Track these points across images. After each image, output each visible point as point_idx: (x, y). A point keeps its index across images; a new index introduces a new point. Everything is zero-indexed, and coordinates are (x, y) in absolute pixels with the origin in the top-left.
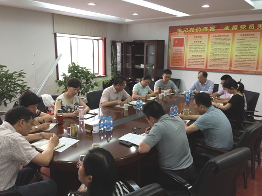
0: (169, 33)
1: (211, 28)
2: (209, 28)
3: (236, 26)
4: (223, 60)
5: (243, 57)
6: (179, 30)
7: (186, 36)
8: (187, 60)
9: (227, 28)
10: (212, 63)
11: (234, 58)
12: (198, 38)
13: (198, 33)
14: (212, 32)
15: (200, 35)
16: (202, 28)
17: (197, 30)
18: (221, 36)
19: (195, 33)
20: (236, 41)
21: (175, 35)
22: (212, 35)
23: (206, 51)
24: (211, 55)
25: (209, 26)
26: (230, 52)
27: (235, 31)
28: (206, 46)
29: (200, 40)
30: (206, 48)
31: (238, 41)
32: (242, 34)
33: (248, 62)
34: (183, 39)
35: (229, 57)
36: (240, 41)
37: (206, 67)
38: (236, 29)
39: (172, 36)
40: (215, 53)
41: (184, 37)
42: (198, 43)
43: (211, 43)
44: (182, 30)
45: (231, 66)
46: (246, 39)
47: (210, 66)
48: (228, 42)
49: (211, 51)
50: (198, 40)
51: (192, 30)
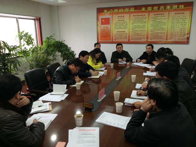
0: (97, 13)
1: (131, 9)
2: (130, 9)
3: (150, 7)
4: (142, 34)
5: (156, 31)
6: (105, 11)
7: (111, 16)
8: (114, 36)
9: (143, 9)
10: (133, 37)
11: (150, 33)
12: (121, 17)
13: (121, 13)
14: (132, 12)
15: (123, 15)
16: (124, 9)
17: (120, 11)
18: (139, 16)
19: (118, 13)
20: (151, 19)
21: (102, 15)
22: (132, 15)
23: (128, 28)
24: (132, 30)
25: (129, 7)
26: (146, 28)
27: (149, 12)
28: (128, 24)
29: (123, 19)
30: (128, 25)
31: (152, 19)
32: (155, 13)
33: (160, 35)
34: (109, 18)
35: (146, 32)
36: (153, 19)
37: (129, 40)
38: (150, 9)
39: (99, 16)
40: (135, 29)
41: (110, 17)
42: (121, 21)
43: (131, 21)
44: (108, 11)
45: (147, 38)
46: (158, 18)
47: (132, 39)
48: (144, 20)
49: (132, 28)
50: (121, 19)
51: (116, 11)
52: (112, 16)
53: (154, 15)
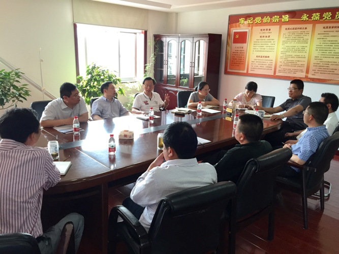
0: (229, 24)
1: (283, 16)
2: (281, 17)
3: (318, 14)
4: (298, 63)
5: (325, 60)
6: (242, 20)
7: (250, 28)
8: (250, 63)
9: (305, 17)
10: (282, 67)
11: (313, 61)
12: (265, 31)
13: (266, 24)
14: (286, 23)
15: (268, 27)
16: (271, 17)
17: (265, 20)
18: (296, 29)
19: (262, 24)
20: (316, 36)
21: (236, 27)
22: (284, 27)
23: (275, 50)
24: (282, 55)
25: (280, 14)
26: (308, 52)
27: (316, 22)
28: (276, 43)
29: (268, 35)
30: (276, 46)
31: (319, 36)
32: (326, 25)
33: (331, 67)
34: (246, 32)
35: (306, 60)
36: (322, 36)
37: (275, 72)
38: (317, 18)
39: (232, 29)
40: (287, 53)
41: (247, 30)
42: (265, 38)
43: (282, 39)
44: (245, 20)
45: (307, 72)
46: (331, 34)
47: (280, 71)
48: (305, 37)
49: (282, 50)
50: (265, 35)
51: (258, 19)
52: (252, 29)
53: (324, 28)
